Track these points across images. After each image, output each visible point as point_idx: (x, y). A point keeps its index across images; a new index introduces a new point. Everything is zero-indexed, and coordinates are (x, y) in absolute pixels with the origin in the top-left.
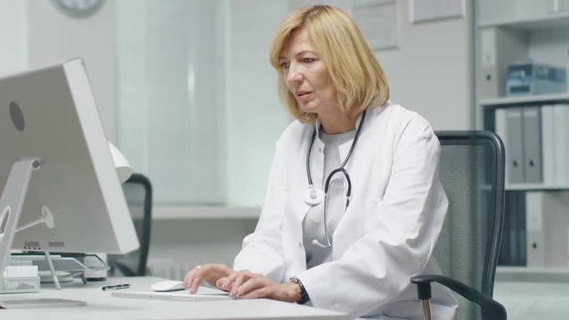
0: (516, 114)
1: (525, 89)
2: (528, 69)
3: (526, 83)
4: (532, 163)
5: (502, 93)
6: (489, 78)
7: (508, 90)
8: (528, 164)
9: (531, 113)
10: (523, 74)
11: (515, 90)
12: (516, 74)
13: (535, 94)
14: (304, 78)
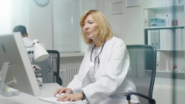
0: (153, 31)
1: (155, 25)
2: (156, 20)
3: (156, 24)
4: (157, 44)
5: (149, 26)
6: (146, 22)
7: (151, 25)
8: (156, 44)
9: (157, 31)
10: (155, 21)
11: (153, 25)
12: (153, 21)
13: (158, 26)
14: (89, 28)
